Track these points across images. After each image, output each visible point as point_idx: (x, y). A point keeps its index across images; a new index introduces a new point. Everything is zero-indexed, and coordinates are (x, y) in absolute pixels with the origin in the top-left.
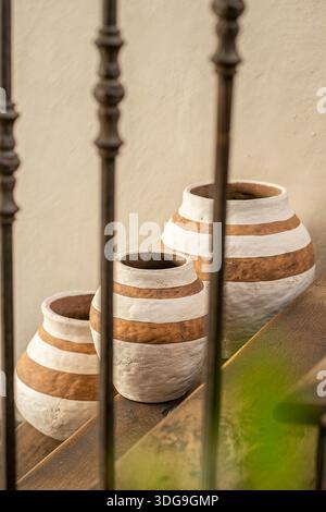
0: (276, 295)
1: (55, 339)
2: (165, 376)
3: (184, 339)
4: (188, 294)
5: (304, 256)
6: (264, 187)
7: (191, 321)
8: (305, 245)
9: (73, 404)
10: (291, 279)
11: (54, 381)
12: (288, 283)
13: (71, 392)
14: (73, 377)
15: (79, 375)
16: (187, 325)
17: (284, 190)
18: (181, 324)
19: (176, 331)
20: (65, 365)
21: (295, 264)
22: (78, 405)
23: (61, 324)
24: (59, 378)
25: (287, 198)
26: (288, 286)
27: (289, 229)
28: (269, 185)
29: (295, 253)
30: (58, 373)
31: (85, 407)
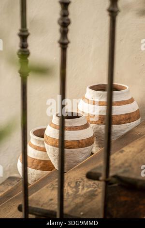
0: (121, 130)
1: (34, 146)
2: (72, 162)
3: (79, 147)
4: (82, 129)
5: (134, 115)
6: (121, 86)
7: (82, 140)
8: (135, 110)
9: (39, 172)
10: (128, 124)
11: (33, 162)
12: (127, 126)
13: (39, 167)
14: (40, 161)
15: (42, 160)
16: (81, 141)
17: (128, 87)
18: (78, 141)
19: (76, 144)
20: (37, 156)
21: (130, 118)
22: (42, 172)
23: (36, 140)
24: (35, 161)
25: (129, 91)
26: (126, 127)
27: (128, 104)
28: (123, 85)
29: (130, 114)
30: (35, 159)
31: (44, 173)
